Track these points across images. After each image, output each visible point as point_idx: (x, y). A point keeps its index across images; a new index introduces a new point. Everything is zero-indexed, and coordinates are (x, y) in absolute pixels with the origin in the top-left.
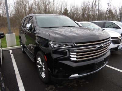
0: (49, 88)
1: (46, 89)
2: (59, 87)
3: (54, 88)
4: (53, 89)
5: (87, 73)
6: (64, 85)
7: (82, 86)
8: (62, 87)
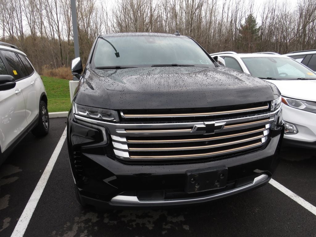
0: (84, 218)
1: (77, 219)
2: (106, 221)
3: (95, 220)
4: (90, 224)
5: (166, 198)
6: (123, 219)
7: (164, 233)
8: (115, 222)
